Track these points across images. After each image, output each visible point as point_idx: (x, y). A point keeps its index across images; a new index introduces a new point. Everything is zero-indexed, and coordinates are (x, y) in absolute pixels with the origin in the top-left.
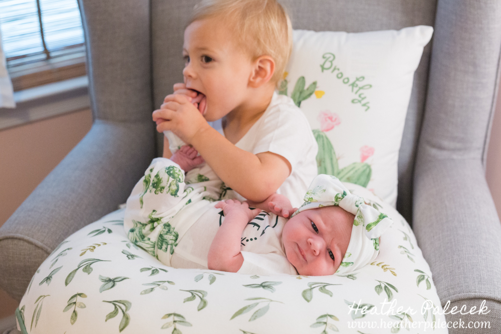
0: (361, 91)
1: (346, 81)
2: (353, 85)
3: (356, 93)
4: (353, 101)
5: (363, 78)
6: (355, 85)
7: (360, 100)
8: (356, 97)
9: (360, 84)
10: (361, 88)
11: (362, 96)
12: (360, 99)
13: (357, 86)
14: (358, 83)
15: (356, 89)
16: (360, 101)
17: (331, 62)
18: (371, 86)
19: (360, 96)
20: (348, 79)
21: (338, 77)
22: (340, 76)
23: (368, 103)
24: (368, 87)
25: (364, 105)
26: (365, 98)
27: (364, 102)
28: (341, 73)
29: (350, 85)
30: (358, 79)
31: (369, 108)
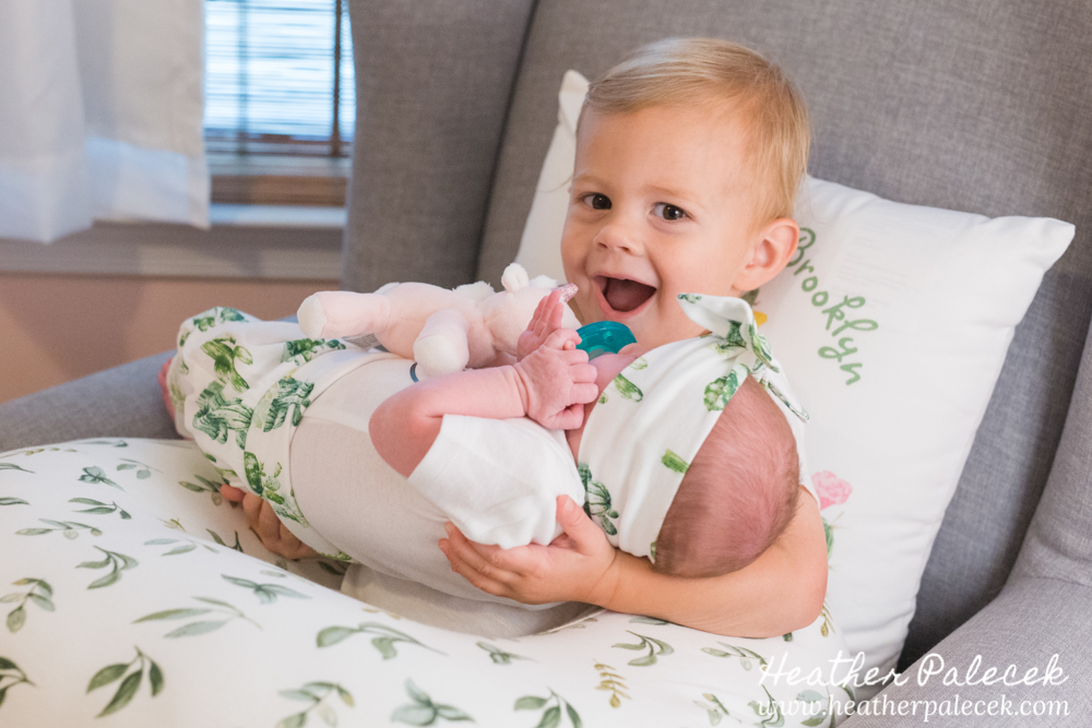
0: (848, 332)
1: (820, 298)
2: (833, 313)
3: (835, 333)
4: (822, 352)
5: (862, 301)
6: (838, 314)
7: (838, 353)
8: (834, 343)
9: (851, 314)
10: (848, 325)
11: (848, 345)
12: (841, 351)
13: (843, 315)
14: (845, 309)
15: (836, 324)
16: (839, 357)
17: (802, 249)
18: (875, 325)
19: (842, 343)
20: (826, 295)
21: (804, 288)
22: (809, 284)
23: (859, 365)
24: (869, 325)
25: (847, 368)
26: (854, 350)
27: (847, 360)
28: (815, 280)
29: (824, 312)
30: (847, 301)
31: (857, 377)
